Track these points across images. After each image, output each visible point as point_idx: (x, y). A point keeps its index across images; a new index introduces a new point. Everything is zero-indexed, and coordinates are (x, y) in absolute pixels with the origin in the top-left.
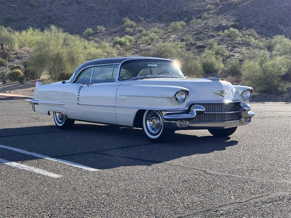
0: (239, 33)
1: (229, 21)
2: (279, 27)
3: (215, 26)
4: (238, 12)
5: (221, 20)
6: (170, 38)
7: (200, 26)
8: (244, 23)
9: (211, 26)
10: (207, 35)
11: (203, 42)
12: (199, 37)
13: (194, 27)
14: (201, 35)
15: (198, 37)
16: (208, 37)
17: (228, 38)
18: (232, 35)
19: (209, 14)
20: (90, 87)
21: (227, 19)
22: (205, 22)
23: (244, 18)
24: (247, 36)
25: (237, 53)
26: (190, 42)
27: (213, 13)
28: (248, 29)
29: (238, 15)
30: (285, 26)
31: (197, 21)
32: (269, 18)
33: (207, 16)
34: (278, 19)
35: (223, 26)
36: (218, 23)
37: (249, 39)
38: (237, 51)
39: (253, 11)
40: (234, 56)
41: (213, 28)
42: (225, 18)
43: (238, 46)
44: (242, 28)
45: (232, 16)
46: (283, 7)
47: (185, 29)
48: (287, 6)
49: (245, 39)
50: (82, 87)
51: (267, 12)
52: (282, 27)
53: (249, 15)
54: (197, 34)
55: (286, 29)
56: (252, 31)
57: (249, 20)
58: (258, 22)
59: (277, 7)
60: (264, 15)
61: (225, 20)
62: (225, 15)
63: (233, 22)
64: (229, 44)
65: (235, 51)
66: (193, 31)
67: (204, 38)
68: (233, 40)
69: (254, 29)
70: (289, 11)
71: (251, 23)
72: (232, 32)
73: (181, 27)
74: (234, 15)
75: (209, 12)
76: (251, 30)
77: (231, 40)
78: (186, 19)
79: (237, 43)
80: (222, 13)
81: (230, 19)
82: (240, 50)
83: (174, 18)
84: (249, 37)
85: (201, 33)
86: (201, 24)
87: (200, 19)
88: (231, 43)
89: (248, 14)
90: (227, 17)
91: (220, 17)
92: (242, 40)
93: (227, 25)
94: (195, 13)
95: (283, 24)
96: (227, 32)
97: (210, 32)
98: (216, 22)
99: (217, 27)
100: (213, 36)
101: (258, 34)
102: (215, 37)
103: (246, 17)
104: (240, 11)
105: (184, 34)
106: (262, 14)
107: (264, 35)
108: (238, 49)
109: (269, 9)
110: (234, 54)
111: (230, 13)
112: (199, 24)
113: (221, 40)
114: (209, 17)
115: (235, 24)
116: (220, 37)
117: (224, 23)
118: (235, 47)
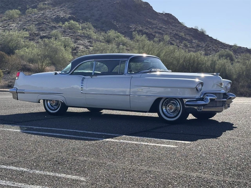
0: (79, 26)
1: (66, 13)
2: (113, 22)
3: (53, 17)
4: (73, 5)
5: (58, 11)
6: (11, 26)
7: (37, 16)
8: (80, 16)
9: (49, 17)
10: (49, 25)
11: (46, 33)
12: (42, 28)
13: (31, 16)
14: (43, 26)
15: (40, 27)
16: (50, 28)
17: (69, 30)
18: (73, 27)
19: (44, 5)
20: (93, 78)
21: (64, 11)
22: (42, 12)
23: (80, 12)
24: (88, 29)
25: (80, 45)
26: (33, 32)
27: (49, 4)
28: (84, 23)
29: (74, 8)
30: (118, 22)
31: (33, 10)
32: (103, 13)
33: (42, 6)
34: (111, 15)
35: (61, 18)
36: (55, 15)
37: (89, 32)
38: (81, 43)
39: (88, 5)
40: (78, 48)
41: (52, 19)
42: (62, 10)
43: (80, 39)
44: (79, 21)
45: (68, 8)
46: (115, 3)
47: (22, 18)
48: (119, 3)
49: (86, 32)
50: (84, 78)
51: (101, 8)
52: (115, 22)
53: (85, 9)
54: (39, 24)
55: (118, 24)
56: (89, 25)
57: (85, 14)
58: (93, 16)
59: (110, 3)
60: (98, 10)
61: (62, 12)
62: (61, 7)
63: (70, 14)
64: (71, 35)
65: (78, 43)
66: (35, 21)
67: (47, 29)
68: (75, 32)
69: (90, 23)
70: (120, 8)
71: (87, 16)
72: (72, 24)
73: (18, 16)
74: (70, 8)
75: (44, 3)
76: (88, 23)
77: (73, 32)
78: (20, 7)
79: (79, 35)
80: (58, 5)
81: (66, 11)
82: (83, 43)
83: (7, 5)
84: (89, 30)
85: (43, 23)
86: (39, 14)
87: (36, 9)
88: (73, 35)
89: (83, 7)
90: (63, 9)
91: (56, 9)
92: (84, 33)
93: (65, 17)
94: (30, 2)
95: (115, 19)
96: (68, 24)
97: (52, 23)
98: (53, 13)
99: (55, 18)
100: (55, 27)
101: (94, 27)
102: (57, 28)
103: (81, 10)
104: (75, 4)
105: (25, 24)
106: (97, 9)
107: (100, 29)
108: (81, 41)
109: (102, 5)
110: (79, 46)
111: (66, 6)
112: (36, 14)
113: (64, 31)
114: (45, 7)
115: (72, 16)
116: (62, 28)
117: (62, 15)
118: (78, 39)
